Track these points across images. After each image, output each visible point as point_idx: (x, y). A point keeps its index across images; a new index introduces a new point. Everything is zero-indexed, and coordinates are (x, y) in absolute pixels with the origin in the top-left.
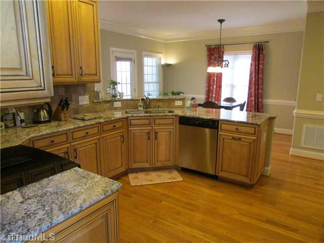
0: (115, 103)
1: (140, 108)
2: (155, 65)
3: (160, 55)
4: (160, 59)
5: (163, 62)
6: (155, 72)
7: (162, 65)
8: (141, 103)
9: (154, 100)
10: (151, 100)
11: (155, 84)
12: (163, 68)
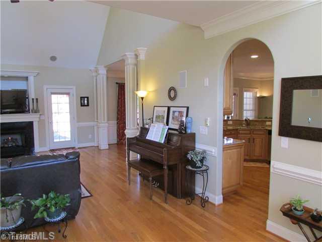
0: (229, 122)
1: (244, 125)
2: (251, 97)
3: (256, 90)
4: (256, 93)
5: (258, 95)
6: (251, 102)
7: (258, 97)
8: (244, 122)
9: (252, 121)
10: (250, 121)
11: (252, 111)
12: (259, 100)
